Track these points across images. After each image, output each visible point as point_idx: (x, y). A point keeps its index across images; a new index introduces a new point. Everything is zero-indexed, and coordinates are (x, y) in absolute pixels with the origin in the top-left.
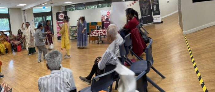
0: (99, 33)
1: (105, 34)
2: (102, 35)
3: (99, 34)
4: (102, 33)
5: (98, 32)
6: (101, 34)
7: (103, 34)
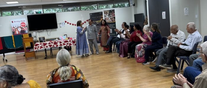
0: (48, 45)
1: (57, 46)
2: (52, 47)
3: (47, 47)
4: (53, 44)
5: (45, 44)
6: (50, 46)
7: (54, 46)
